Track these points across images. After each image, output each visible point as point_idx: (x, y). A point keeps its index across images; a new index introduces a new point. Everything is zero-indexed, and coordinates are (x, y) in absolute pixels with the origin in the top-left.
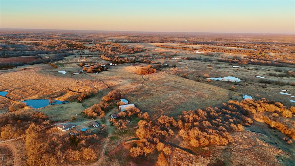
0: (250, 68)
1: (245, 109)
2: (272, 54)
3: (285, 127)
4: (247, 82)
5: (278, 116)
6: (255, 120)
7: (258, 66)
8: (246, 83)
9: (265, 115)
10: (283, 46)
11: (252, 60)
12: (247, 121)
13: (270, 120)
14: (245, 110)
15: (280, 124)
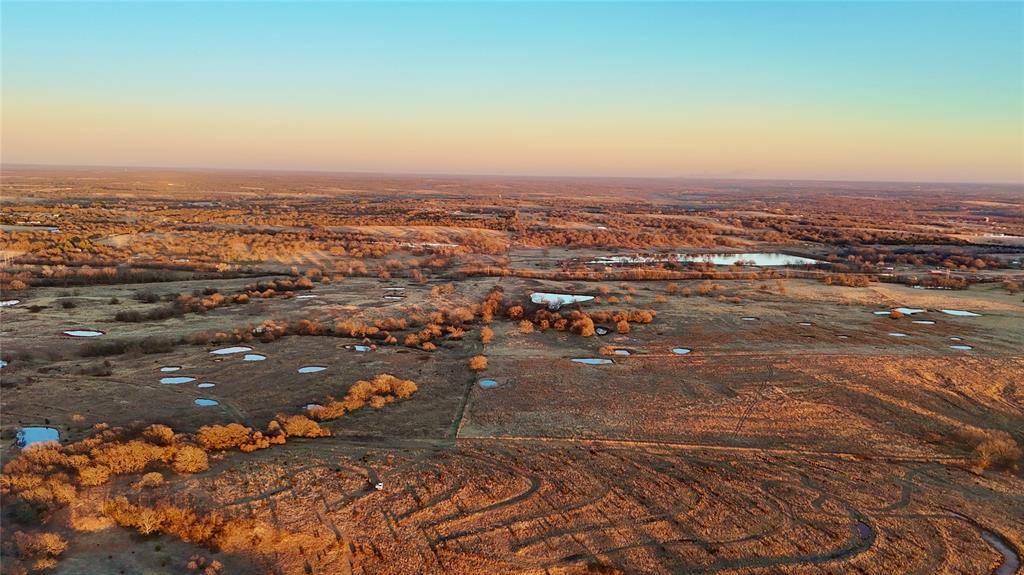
0: (41, 302)
1: (28, 495)
2: (120, 241)
3: (190, 514)
4: (31, 366)
5: (161, 480)
6: (78, 528)
7: (71, 290)
8: (26, 373)
9: (113, 494)
10: (149, 211)
11: (47, 270)
12: (44, 547)
13: (132, 507)
14: (27, 501)
15: (173, 512)
